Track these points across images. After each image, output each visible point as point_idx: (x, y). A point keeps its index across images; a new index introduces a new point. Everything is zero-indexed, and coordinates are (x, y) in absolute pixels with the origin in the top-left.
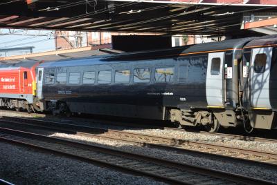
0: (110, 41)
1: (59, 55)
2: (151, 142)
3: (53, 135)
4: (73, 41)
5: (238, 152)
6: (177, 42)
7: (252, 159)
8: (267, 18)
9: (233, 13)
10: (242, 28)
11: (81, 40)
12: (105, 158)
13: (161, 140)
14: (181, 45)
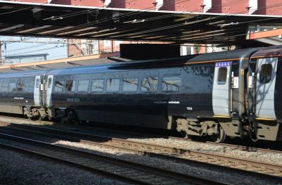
0: (119, 50)
1: (69, 63)
2: (153, 152)
3: (57, 143)
4: (84, 49)
5: (237, 163)
6: (189, 51)
7: (250, 169)
8: (272, 29)
9: (237, 23)
10: (248, 38)
11: (92, 48)
12: (104, 166)
13: (163, 150)
14: (192, 53)
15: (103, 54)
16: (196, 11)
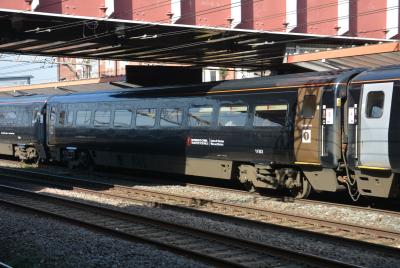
0: (124, 73)
1: (60, 88)
2: (167, 202)
3: (42, 191)
4: (80, 71)
5: (270, 216)
6: (213, 76)
8: (314, 51)
9: (273, 43)
10: (285, 61)
11: (90, 70)
13: (178, 200)
14: (217, 79)
15: (104, 78)
16: (223, 26)
